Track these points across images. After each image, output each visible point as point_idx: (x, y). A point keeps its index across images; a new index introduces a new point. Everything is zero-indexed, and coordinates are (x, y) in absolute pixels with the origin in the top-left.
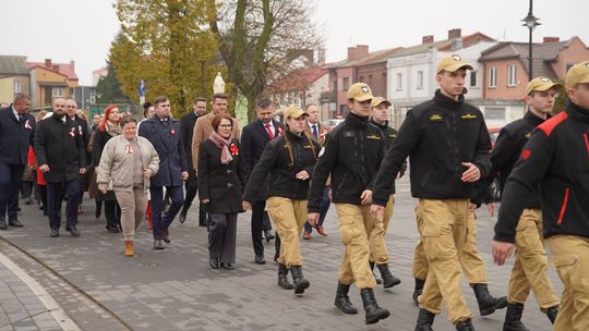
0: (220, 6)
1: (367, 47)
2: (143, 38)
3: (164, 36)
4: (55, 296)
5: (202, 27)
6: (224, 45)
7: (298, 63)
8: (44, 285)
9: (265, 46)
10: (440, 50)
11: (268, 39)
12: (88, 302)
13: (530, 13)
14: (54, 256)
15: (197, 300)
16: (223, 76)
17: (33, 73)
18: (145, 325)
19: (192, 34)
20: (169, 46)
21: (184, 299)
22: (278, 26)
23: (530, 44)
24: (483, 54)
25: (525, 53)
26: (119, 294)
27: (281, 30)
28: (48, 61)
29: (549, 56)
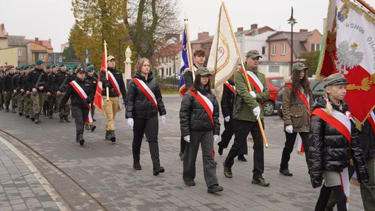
0: (129, 10)
1: (208, 33)
2: (87, 27)
3: (99, 26)
4: (36, 165)
5: (119, 22)
6: (131, 31)
7: (171, 41)
8: (31, 159)
9: (154, 32)
10: (246, 35)
11: (155, 28)
12: (54, 168)
13: (292, 17)
14: (37, 144)
15: (113, 167)
16: (130, 47)
17: (29, 45)
18: (84, 181)
19: (114, 25)
20: (102, 31)
21: (105, 167)
22: (160, 21)
23: (292, 33)
24: (269, 38)
25: (289, 37)
26: (71, 164)
27: (162, 24)
28: (37, 39)
29: (303, 39)
